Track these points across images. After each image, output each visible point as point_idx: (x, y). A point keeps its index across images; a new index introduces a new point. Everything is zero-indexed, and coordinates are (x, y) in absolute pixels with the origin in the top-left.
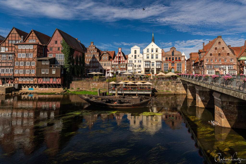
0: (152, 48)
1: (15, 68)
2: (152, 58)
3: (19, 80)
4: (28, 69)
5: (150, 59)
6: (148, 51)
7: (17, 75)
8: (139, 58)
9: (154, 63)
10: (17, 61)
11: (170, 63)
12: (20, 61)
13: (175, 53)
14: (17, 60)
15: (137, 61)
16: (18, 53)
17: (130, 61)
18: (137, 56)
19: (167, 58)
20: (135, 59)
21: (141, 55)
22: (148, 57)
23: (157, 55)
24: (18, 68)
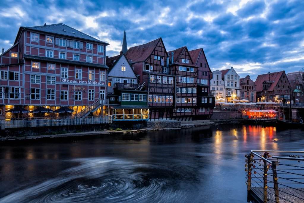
0: (232, 75)
1: (177, 96)
2: (232, 85)
3: (178, 112)
4: (190, 97)
5: (230, 87)
6: (228, 78)
7: (178, 105)
8: (220, 85)
9: (233, 91)
10: (179, 87)
11: (246, 91)
12: (182, 87)
13: (250, 82)
14: (179, 85)
15: (219, 89)
16: (179, 76)
17: (212, 88)
18: (219, 82)
19: (243, 87)
20: (217, 86)
21: (222, 82)
22: (228, 85)
23: (236, 83)
24: (180, 96)
